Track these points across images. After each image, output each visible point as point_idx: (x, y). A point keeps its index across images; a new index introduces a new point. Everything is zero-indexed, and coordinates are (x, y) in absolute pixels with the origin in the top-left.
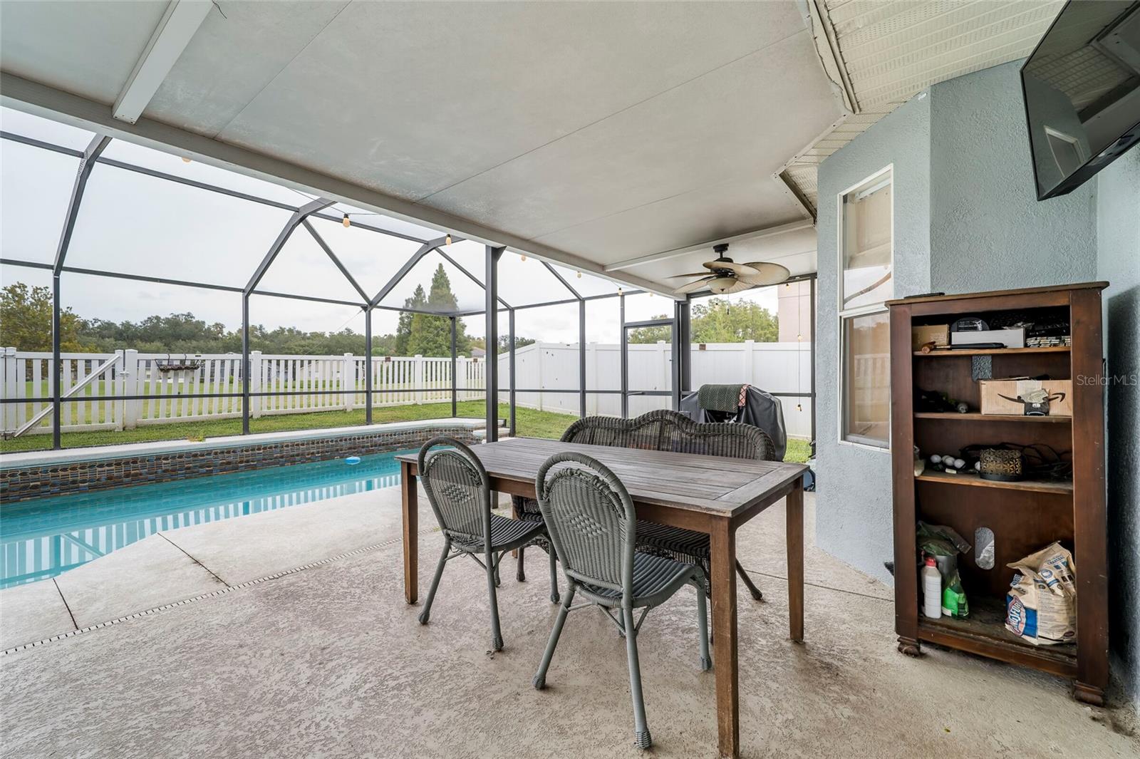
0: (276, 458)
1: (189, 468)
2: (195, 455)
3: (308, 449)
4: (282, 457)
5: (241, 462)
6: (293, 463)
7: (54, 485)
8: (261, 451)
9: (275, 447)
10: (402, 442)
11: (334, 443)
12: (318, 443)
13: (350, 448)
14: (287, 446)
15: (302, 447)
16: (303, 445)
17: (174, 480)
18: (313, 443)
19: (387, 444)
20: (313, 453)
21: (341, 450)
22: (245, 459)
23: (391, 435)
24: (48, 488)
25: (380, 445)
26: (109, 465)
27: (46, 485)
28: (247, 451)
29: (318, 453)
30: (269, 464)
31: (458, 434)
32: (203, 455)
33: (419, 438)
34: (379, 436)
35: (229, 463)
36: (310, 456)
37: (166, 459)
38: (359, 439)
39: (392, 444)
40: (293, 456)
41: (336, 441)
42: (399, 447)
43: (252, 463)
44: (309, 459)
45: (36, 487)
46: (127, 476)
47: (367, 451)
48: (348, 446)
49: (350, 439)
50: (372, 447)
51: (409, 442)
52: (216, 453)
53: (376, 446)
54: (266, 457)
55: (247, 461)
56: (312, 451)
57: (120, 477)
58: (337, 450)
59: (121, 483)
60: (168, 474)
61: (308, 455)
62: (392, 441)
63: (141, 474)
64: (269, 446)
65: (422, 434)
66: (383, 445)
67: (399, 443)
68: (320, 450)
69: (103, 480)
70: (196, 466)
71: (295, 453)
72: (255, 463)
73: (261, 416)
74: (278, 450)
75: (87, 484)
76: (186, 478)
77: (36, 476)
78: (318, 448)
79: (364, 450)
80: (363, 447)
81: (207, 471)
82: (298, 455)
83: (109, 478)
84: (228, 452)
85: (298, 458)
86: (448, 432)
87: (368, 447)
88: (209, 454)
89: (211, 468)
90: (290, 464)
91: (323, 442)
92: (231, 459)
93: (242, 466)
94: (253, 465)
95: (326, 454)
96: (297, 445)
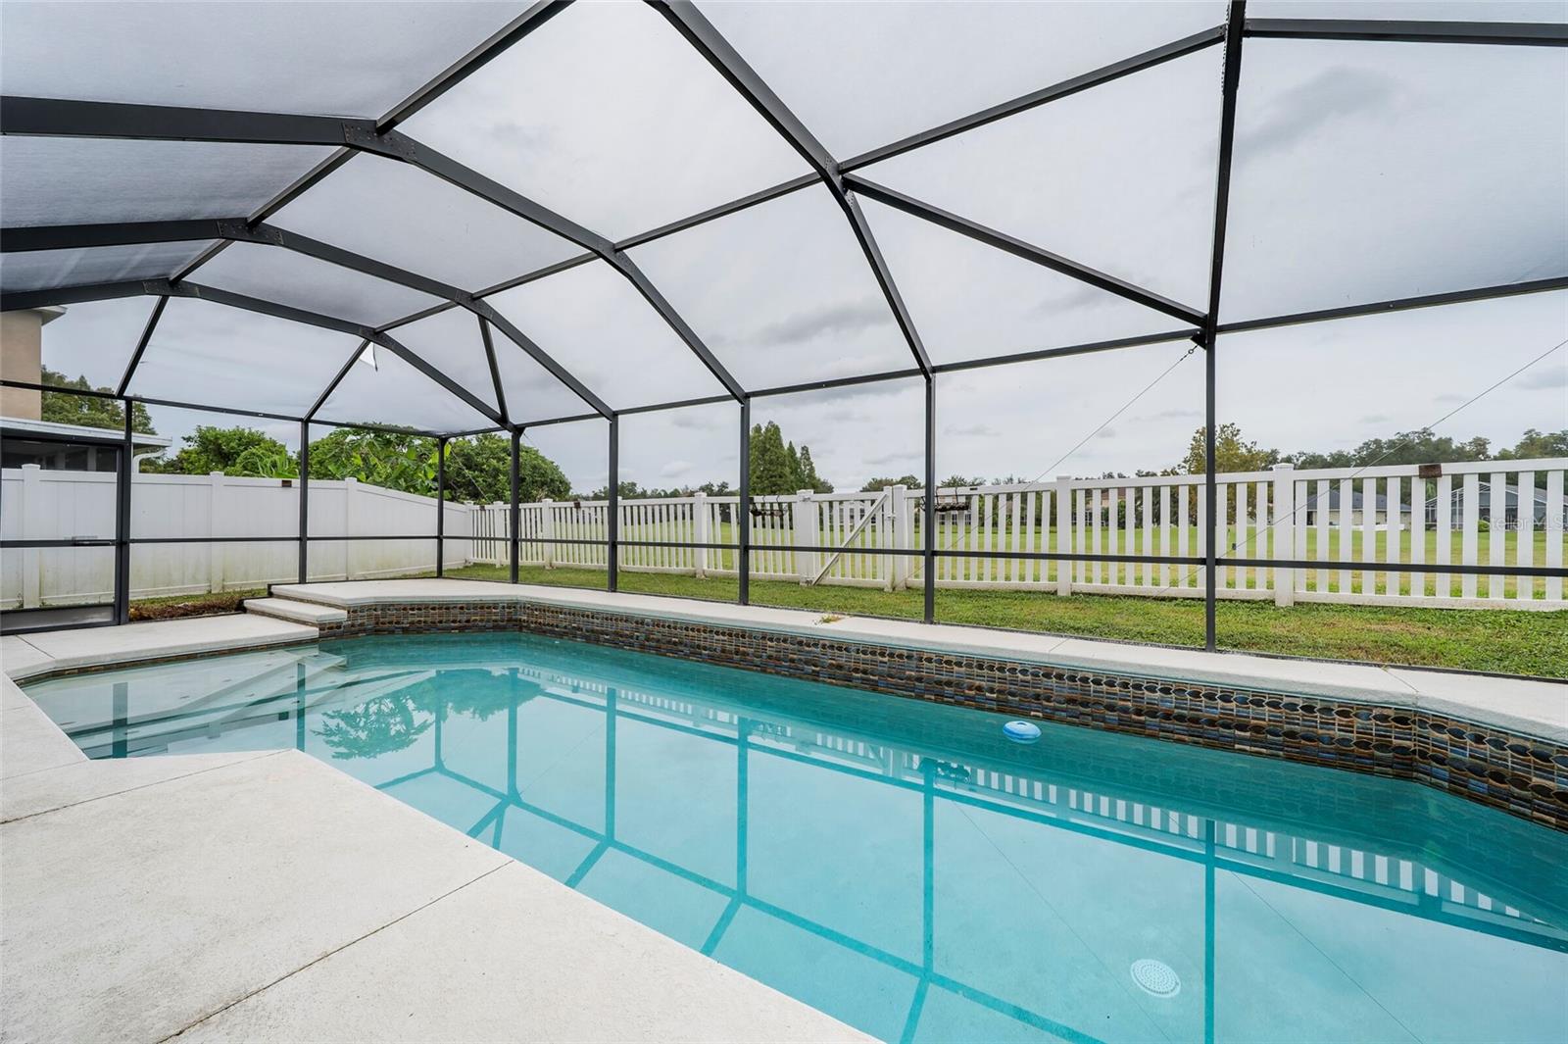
0: (909, 678)
1: (792, 661)
2: (800, 643)
3: (969, 676)
4: (919, 679)
5: (856, 670)
6: (940, 698)
7: (686, 645)
8: (886, 659)
9: (909, 657)
10: (1258, 729)
11: (1029, 678)
12: (991, 668)
13: (1071, 701)
14: (929, 660)
15: (956, 668)
16: (959, 664)
17: (777, 673)
18: (980, 667)
19: (1195, 720)
20: (979, 689)
21: (1048, 699)
22: (862, 667)
23: (1211, 697)
24: (680, 648)
25: (1167, 716)
26: (723, 634)
27: (681, 643)
28: (864, 653)
29: (992, 691)
30: (897, 686)
31: (1548, 774)
32: (809, 646)
33: (1337, 734)
34: (1166, 691)
35: (840, 667)
36: (973, 693)
37: (771, 640)
38: (1097, 682)
39: (1212, 722)
40: (939, 683)
41: (1035, 675)
42: (1242, 741)
43: (871, 677)
44: (972, 698)
45: (675, 643)
46: (737, 653)
47: (1121, 721)
48: (1066, 693)
49: (1072, 678)
50: (1139, 712)
51: (1291, 734)
52: (824, 646)
53: (1153, 714)
54: (893, 671)
55: (865, 672)
56: (977, 683)
57: (730, 652)
58: (1037, 697)
59: (730, 660)
60: (771, 662)
61: (970, 689)
62: (1215, 714)
63: (748, 655)
64: (898, 652)
65: (1358, 722)
66: (1181, 718)
67: (1242, 727)
68: (996, 686)
69: (719, 653)
70: (800, 660)
71: (944, 678)
72: (876, 678)
73: (1073, 594)
74: (914, 663)
75: (707, 652)
76: (790, 675)
77: (676, 632)
78: (992, 679)
79: (1112, 716)
80: (1111, 708)
81: (813, 671)
82: (949, 684)
83: (723, 651)
84: (840, 649)
85: (949, 690)
86: (1488, 749)
87: (1125, 710)
88: (816, 645)
89: (818, 669)
90: (933, 697)
91: (1001, 669)
92: (842, 661)
93: (858, 679)
94: (873, 680)
95: (1010, 698)
96: (948, 662)
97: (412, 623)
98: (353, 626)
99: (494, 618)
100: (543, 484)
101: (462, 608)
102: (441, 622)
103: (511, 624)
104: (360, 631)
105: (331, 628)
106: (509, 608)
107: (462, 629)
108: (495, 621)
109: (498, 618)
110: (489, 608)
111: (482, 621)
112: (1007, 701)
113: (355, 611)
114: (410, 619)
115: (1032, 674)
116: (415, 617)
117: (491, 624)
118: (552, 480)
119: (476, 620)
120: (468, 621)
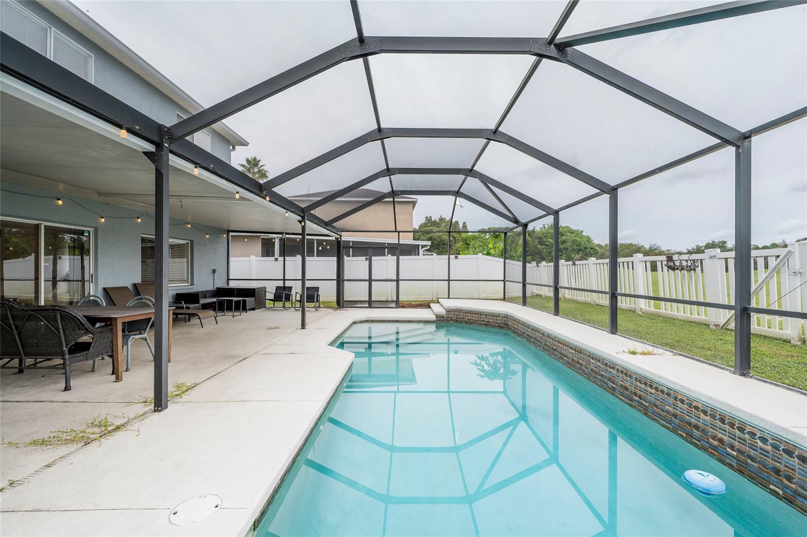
0: (668, 412)
1: (602, 376)
2: (606, 364)
3: (713, 426)
4: (675, 416)
5: (635, 394)
6: (689, 437)
7: (558, 352)
8: (653, 391)
9: (668, 394)
11: (769, 448)
12: (732, 425)
14: (682, 401)
15: (702, 415)
17: (595, 382)
18: (722, 421)
20: (721, 441)
21: (790, 479)
22: (638, 392)
24: (556, 353)
28: (640, 382)
29: (732, 448)
30: (660, 416)
32: (610, 368)
35: (626, 388)
36: (716, 443)
37: (593, 359)
40: (689, 424)
43: (644, 403)
44: (715, 448)
45: (554, 350)
46: (578, 363)
52: (618, 370)
54: (658, 403)
55: (640, 397)
56: (720, 435)
57: (575, 361)
58: (777, 471)
59: (575, 367)
60: (593, 374)
61: (714, 438)
63: (582, 365)
68: (737, 444)
69: (570, 360)
70: (606, 376)
71: (693, 421)
72: (647, 404)
74: (671, 400)
75: (566, 359)
76: (601, 386)
77: (555, 343)
78: (732, 436)
81: (612, 387)
82: (697, 427)
83: (572, 360)
84: (626, 374)
85: (696, 433)
88: (614, 368)
89: (614, 386)
90: (684, 435)
91: (741, 430)
92: (627, 384)
93: (636, 401)
94: (645, 406)
95: (749, 461)
96: (697, 408)
97: (468, 319)
98: (448, 317)
99: (498, 322)
100: (579, 250)
101: (486, 315)
102: (478, 320)
103: (505, 326)
104: (450, 320)
105: (440, 317)
106: (505, 318)
107: (486, 325)
108: (499, 323)
109: (500, 322)
110: (496, 316)
111: (493, 322)
112: (746, 463)
113: (449, 312)
114: (468, 318)
115: (772, 445)
116: (469, 317)
117: (497, 325)
118: (585, 248)
119: (491, 322)
120: (488, 322)
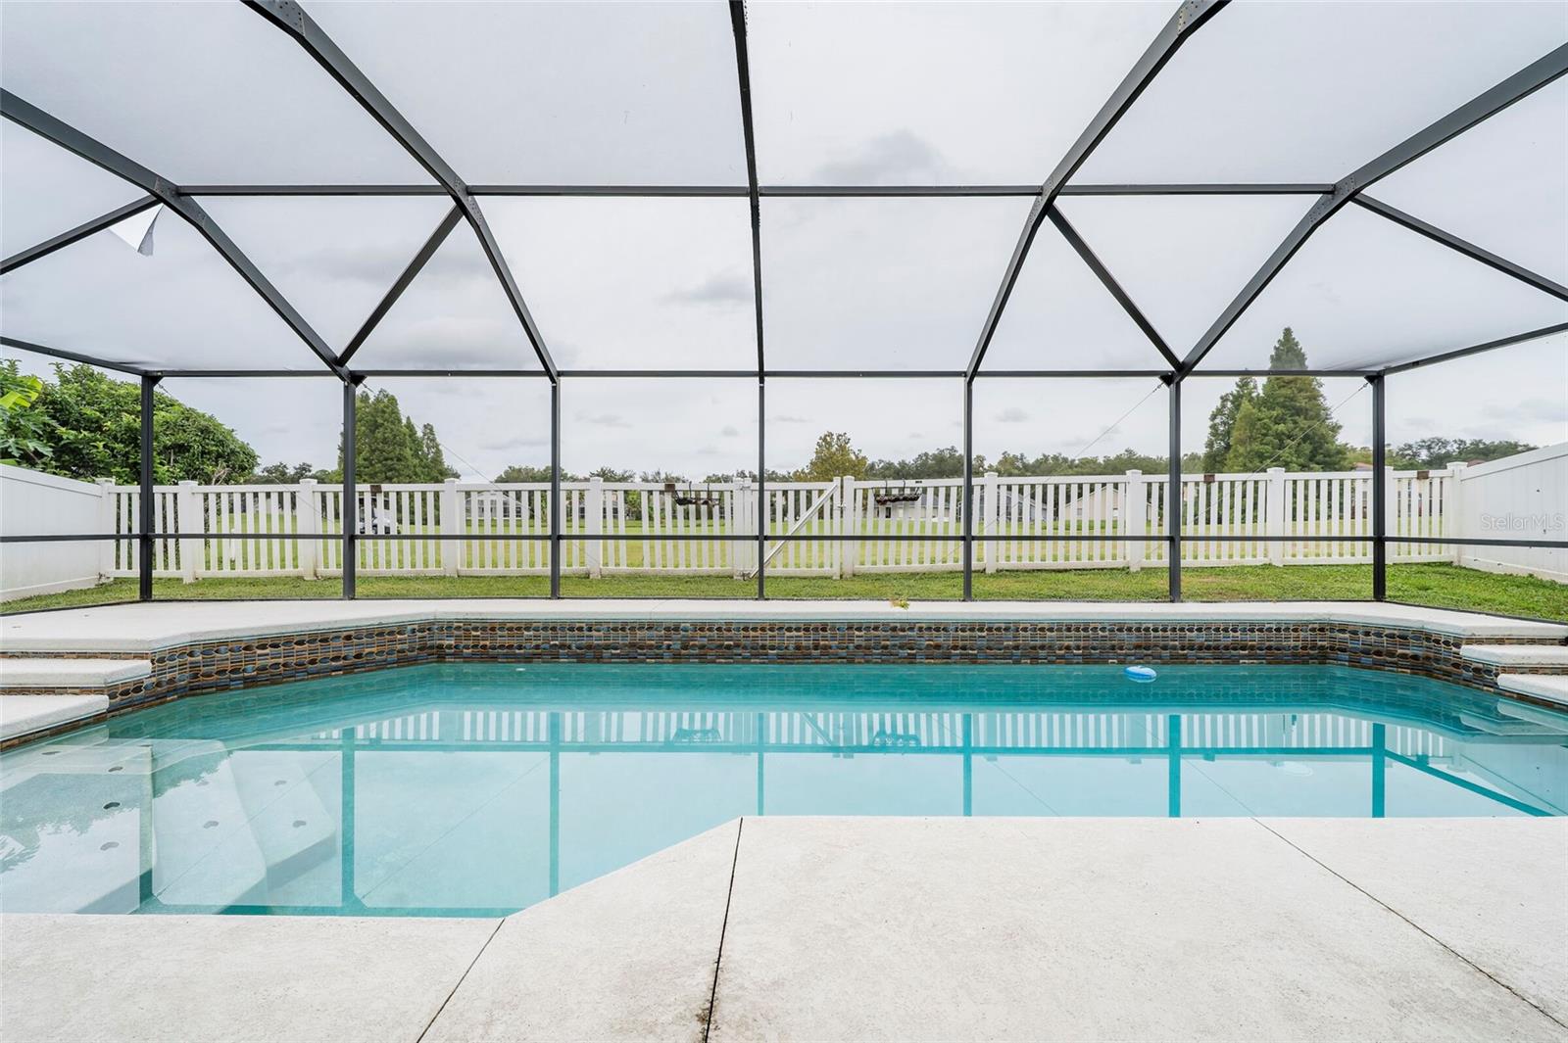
0: (1007, 648)
1: (885, 647)
2: (894, 629)
3: (1060, 638)
4: (1016, 648)
5: (955, 648)
6: (1035, 660)
7: (745, 648)
8: (984, 634)
9: (1007, 629)
10: (1252, 648)
11: (1107, 633)
12: (1077, 630)
13: (1138, 647)
14: (1025, 629)
15: (1048, 633)
16: (1051, 630)
17: (867, 662)
18: (1069, 630)
19: (1217, 648)
20: (1068, 648)
21: (1121, 648)
22: (960, 643)
23: (1226, 630)
24: (739, 651)
25: (1200, 648)
26: (798, 629)
27: (737, 646)
28: (963, 630)
29: (1078, 648)
30: (996, 657)
31: (1406, 646)
32: (903, 630)
33: (1292, 643)
34: (1199, 630)
35: (938, 647)
36: (1063, 652)
37: (859, 629)
38: (1156, 630)
39: (1226, 648)
40: (1034, 648)
41: (1112, 630)
42: (1244, 657)
43: (971, 652)
44: (1061, 657)
45: (728, 647)
46: (816, 647)
47: (1172, 657)
48: (1134, 641)
49: (1138, 630)
50: (1183, 649)
51: (1269, 648)
52: (920, 629)
53: (1191, 648)
54: (991, 644)
55: (964, 648)
56: (1066, 643)
57: (808, 648)
58: (1113, 648)
59: (808, 656)
60: (860, 652)
61: (1060, 649)
62: (1229, 642)
63: (831, 648)
64: (996, 626)
65: (1302, 634)
66: (1208, 648)
67: (1243, 648)
68: (1082, 643)
69: (791, 650)
70: (895, 645)
71: (1039, 643)
72: (976, 652)
73: (997, 571)
74: (1010, 634)
75: (775, 652)
76: (883, 662)
77: (729, 634)
78: (1078, 639)
79: (1166, 653)
80: (1165, 648)
81: (909, 654)
82: (1042, 647)
83: (798, 648)
84: (937, 630)
85: (1042, 653)
86: (1373, 638)
87: (1174, 648)
88: (911, 629)
89: (914, 651)
90: (1029, 661)
91: (1085, 630)
92: (940, 641)
93: (957, 655)
94: (972, 655)
95: (1093, 651)
96: (1042, 629)
97: (263, 669)
98: (159, 684)
99: (399, 647)
101: (348, 638)
102: (313, 662)
103: (424, 653)
104: (169, 692)
105: (125, 693)
106: (422, 630)
107: (348, 670)
108: (402, 651)
109: (406, 646)
110: (391, 633)
111: (380, 653)
112: (1091, 654)
113: (161, 660)
114: (259, 663)
115: (1109, 630)
116: (266, 658)
117: (394, 657)
119: (372, 653)
120: (358, 656)
